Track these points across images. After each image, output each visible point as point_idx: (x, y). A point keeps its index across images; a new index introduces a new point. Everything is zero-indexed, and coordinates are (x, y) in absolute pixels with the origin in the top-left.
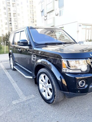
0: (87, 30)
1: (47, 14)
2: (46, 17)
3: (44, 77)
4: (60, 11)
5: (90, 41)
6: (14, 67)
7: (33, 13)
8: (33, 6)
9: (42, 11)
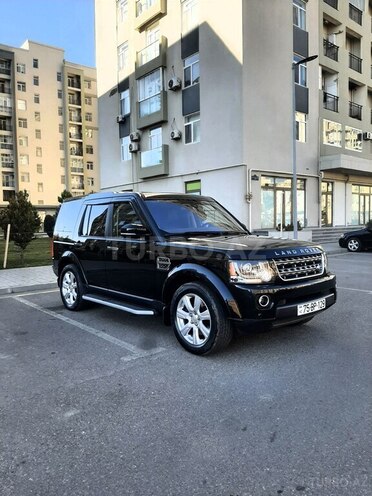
0: (279, 193)
1: (140, 132)
2: (136, 141)
3: (192, 301)
4: (188, 128)
5: (289, 228)
6: (84, 297)
7: (80, 121)
8: (79, 93)
9: (124, 123)
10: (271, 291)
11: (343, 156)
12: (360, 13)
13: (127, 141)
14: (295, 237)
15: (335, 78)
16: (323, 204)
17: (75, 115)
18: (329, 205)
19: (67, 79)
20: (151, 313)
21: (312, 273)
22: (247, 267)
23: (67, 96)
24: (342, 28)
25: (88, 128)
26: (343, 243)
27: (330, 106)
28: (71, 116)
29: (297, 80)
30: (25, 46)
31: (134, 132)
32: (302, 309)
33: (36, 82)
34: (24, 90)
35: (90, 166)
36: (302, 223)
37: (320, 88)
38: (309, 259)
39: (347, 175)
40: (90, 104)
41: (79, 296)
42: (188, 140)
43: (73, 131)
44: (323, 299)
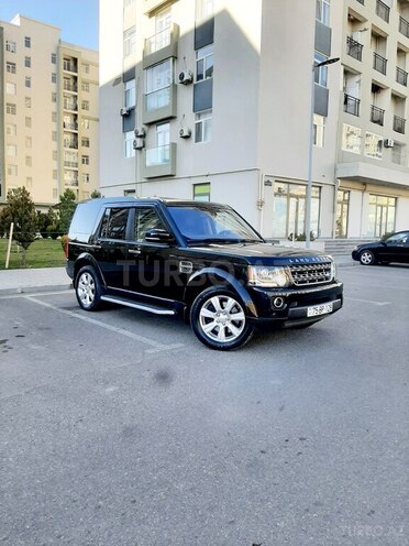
0: (293, 201)
1: (146, 128)
2: (141, 136)
4: (198, 126)
5: (302, 238)
6: (102, 298)
7: (76, 109)
8: (75, 78)
9: (128, 116)
10: (284, 294)
11: (361, 164)
12: (388, 9)
13: (131, 136)
14: (307, 246)
15: (357, 78)
16: (338, 214)
17: (70, 102)
18: (345, 214)
19: (62, 61)
20: (172, 313)
21: (322, 280)
22: (264, 271)
23: (62, 81)
24: (368, 25)
25: (84, 117)
26: (356, 256)
27: (351, 109)
28: (65, 103)
29: (317, 80)
30: (16, 21)
31: (140, 127)
32: (311, 311)
33: (28, 64)
34: (14, 72)
35: (86, 160)
36: (315, 233)
37: (341, 89)
38: (319, 267)
39: (364, 183)
40: (88, 91)
41: (97, 297)
42: (198, 139)
43: (68, 120)
44: (331, 303)
